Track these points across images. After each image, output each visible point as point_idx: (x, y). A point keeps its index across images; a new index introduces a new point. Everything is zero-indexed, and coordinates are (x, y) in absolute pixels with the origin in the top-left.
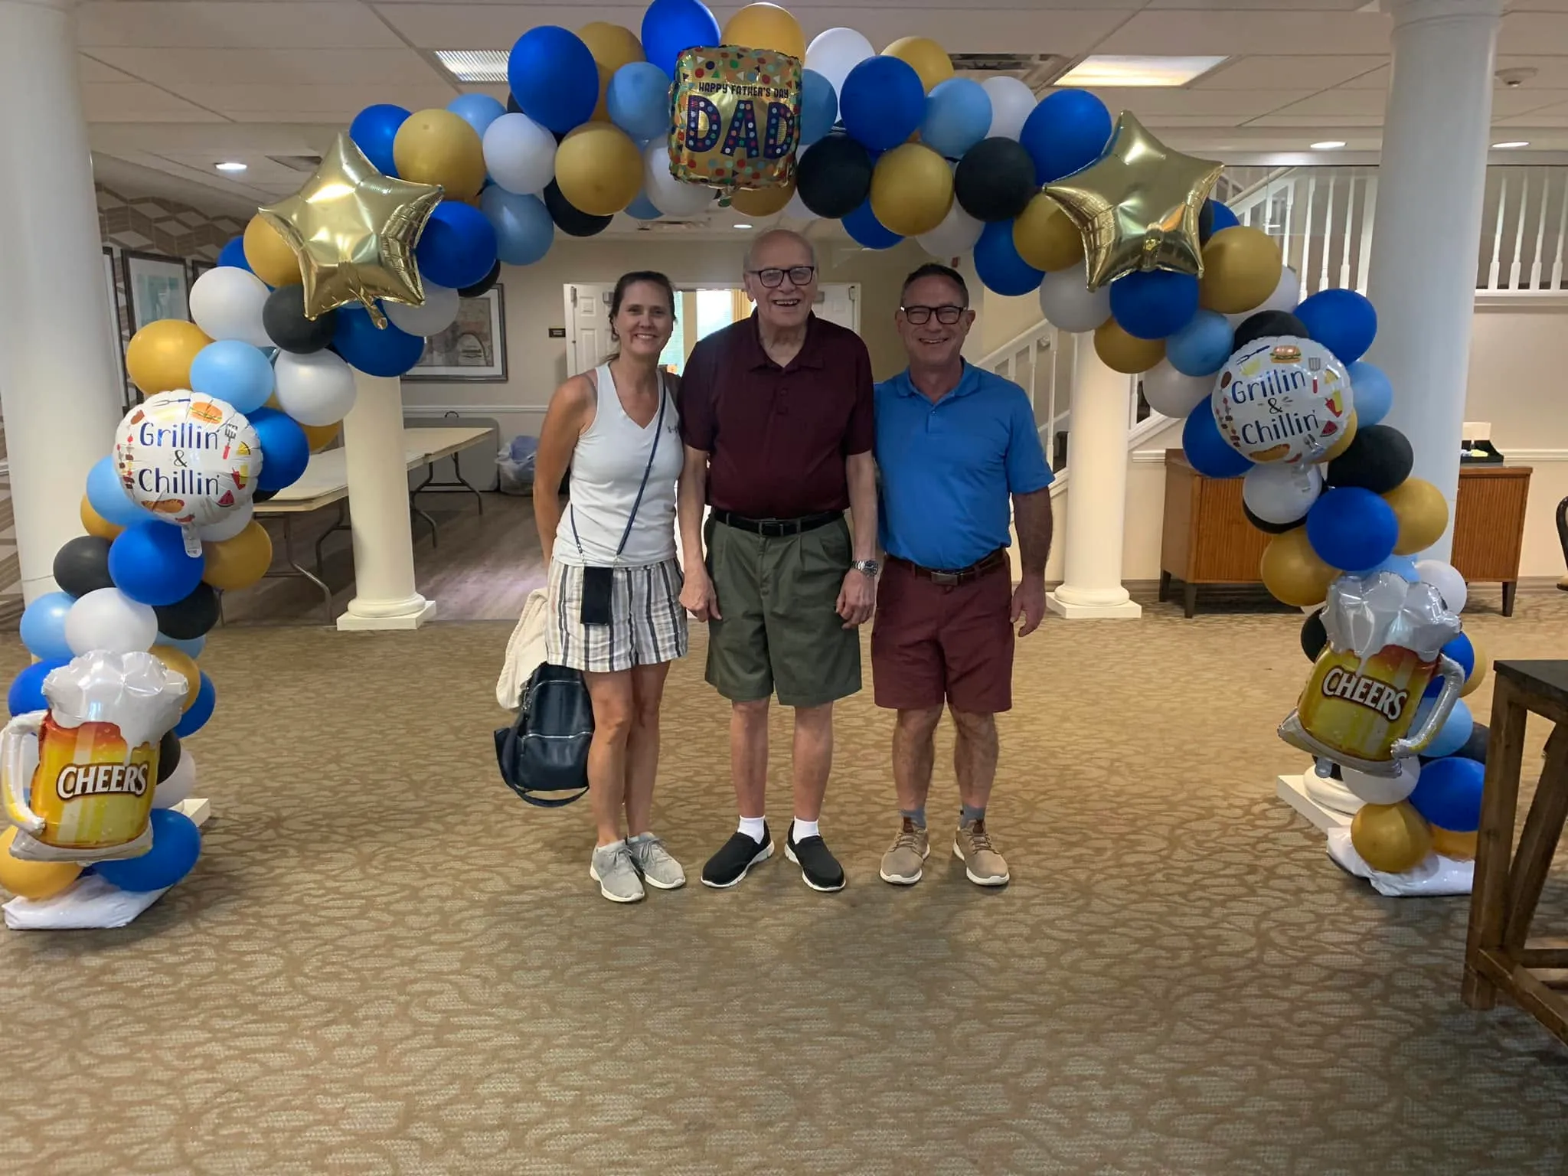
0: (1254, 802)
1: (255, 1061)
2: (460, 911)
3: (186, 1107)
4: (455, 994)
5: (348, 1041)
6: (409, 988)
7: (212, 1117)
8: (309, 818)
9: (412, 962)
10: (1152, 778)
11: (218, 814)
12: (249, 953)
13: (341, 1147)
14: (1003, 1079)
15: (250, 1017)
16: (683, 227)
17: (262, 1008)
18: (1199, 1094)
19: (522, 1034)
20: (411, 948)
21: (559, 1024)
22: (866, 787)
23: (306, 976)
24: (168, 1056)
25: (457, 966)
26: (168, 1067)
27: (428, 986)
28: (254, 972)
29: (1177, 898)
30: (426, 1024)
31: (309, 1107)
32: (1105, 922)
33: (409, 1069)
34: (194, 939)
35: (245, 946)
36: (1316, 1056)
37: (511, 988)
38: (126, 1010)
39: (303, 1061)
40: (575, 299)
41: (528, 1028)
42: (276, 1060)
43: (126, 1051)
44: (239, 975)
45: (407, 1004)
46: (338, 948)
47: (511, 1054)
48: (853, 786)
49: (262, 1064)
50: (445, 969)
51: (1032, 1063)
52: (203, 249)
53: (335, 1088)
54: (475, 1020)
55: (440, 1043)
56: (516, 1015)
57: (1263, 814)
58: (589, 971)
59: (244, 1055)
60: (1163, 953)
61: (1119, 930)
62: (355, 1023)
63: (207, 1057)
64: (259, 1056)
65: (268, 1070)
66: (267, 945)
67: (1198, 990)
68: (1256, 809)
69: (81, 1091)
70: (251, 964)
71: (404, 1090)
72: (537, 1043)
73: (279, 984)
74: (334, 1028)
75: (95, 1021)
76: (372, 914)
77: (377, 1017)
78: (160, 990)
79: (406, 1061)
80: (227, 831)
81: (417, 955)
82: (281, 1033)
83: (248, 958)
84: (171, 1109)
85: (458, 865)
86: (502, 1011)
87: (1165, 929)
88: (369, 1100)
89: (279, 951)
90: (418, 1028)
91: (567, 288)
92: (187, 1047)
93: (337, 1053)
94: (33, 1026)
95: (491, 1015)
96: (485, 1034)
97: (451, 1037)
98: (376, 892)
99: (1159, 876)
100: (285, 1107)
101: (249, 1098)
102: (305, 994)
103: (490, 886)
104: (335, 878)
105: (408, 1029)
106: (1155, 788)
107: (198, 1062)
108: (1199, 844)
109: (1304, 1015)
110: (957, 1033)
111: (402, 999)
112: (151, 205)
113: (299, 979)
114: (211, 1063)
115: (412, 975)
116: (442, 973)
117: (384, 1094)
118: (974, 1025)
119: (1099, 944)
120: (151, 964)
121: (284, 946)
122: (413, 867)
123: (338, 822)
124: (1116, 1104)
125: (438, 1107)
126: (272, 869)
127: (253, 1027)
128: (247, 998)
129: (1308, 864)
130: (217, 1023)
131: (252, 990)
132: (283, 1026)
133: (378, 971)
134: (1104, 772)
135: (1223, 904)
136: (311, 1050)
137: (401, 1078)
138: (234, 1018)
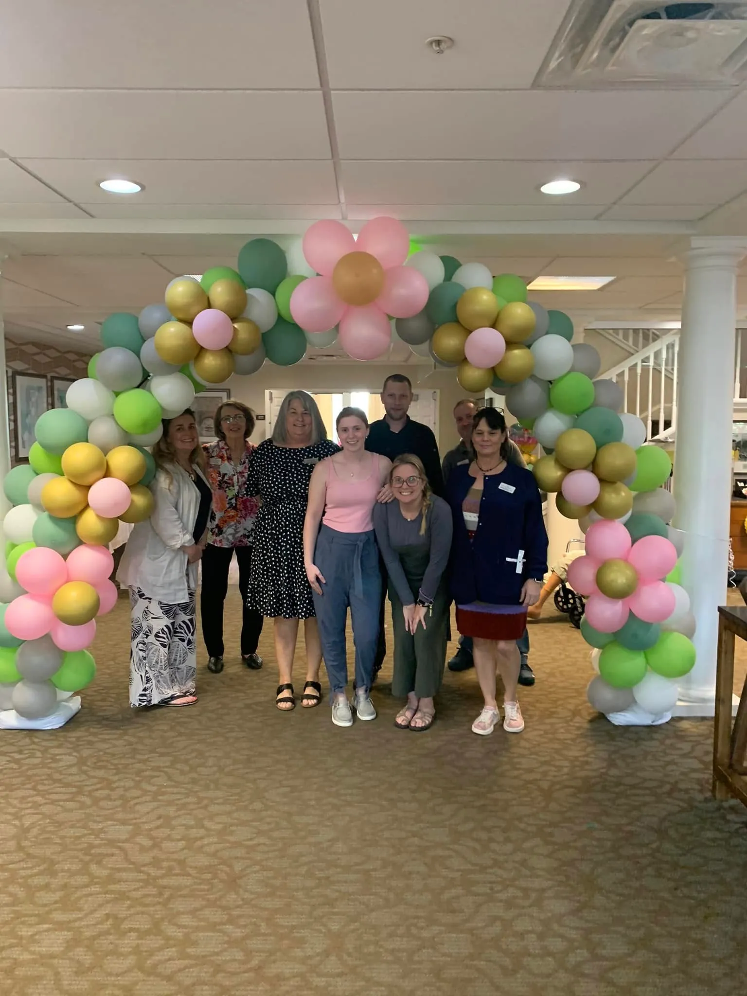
1: (58, 805)
3: (22, 825)
4: (166, 778)
5: (108, 798)
6: (142, 774)
7: (35, 831)
8: (96, 689)
9: (144, 761)
12: (59, 755)
13: (99, 846)
15: (57, 785)
17: (64, 781)
19: (198, 797)
20: (145, 755)
21: (219, 794)
23: (88, 766)
24: (15, 802)
25: (168, 764)
26: (15, 807)
27: (152, 773)
28: (61, 764)
30: (150, 791)
31: (85, 827)
33: (138, 812)
34: (31, 747)
35: (57, 751)
37: (195, 775)
39: (83, 806)
41: (202, 794)
42: (70, 805)
44: (53, 765)
46: (105, 753)
47: (192, 807)
49: (62, 806)
50: (162, 765)
52: (58, 370)
53: (98, 819)
54: (176, 790)
55: (155, 799)
56: (196, 788)
59: (53, 802)
60: (553, 769)
62: (112, 790)
63: (34, 802)
64: (61, 803)
65: (65, 810)
66: (69, 751)
70: (60, 760)
71: (135, 821)
72: (205, 802)
73: (74, 770)
74: (100, 792)
77: (124, 787)
79: (137, 808)
81: (148, 758)
82: (71, 793)
83: (58, 757)
84: (15, 825)
86: (189, 786)
88: (116, 825)
89: (75, 754)
90: (145, 792)
92: (24, 798)
93: (102, 804)
95: (183, 788)
96: (178, 796)
97: (160, 798)
100: (72, 827)
101: (54, 822)
102: (88, 775)
105: (139, 793)
107: (30, 805)
111: (138, 778)
112: (30, 346)
113: (85, 768)
114: (36, 806)
115: (144, 767)
116: (159, 767)
117: (123, 823)
120: (8, 759)
121: (78, 752)
125: (151, 830)
127: (59, 790)
128: (57, 776)
130: (40, 787)
131: (60, 772)
132: (74, 790)
133: (126, 766)
136: (88, 801)
137: (132, 816)
138: (49, 785)
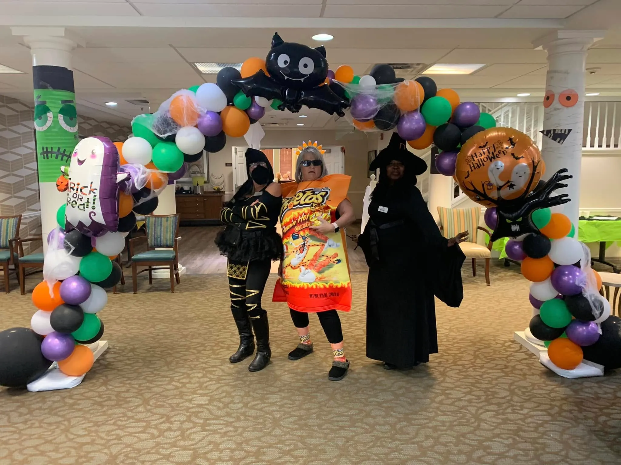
0: (505, 342)
1: (135, 436)
2: (206, 382)
3: (111, 453)
4: (208, 412)
5: (169, 429)
6: (190, 410)
7: (122, 457)
8: (146, 348)
9: (190, 401)
10: (466, 333)
11: (111, 347)
12: (129, 397)
14: (417, 443)
15: (131, 421)
16: (278, 125)
17: (136, 417)
18: (491, 448)
19: (234, 427)
20: (189, 396)
21: (248, 423)
22: (357, 337)
23: (151, 406)
24: (103, 435)
25: (207, 402)
26: (102, 438)
27: (197, 409)
28: (131, 404)
29: (478, 377)
30: (198, 423)
31: (158, 453)
32: (451, 386)
33: (193, 439)
35: (127, 395)
36: (535, 435)
37: (229, 410)
38: (85, 418)
39: (153, 436)
40: (236, 152)
41: (236, 424)
42: (143, 436)
43: (86, 433)
44: (125, 406)
45: (190, 416)
46: (162, 396)
47: (231, 434)
48: (352, 336)
49: (138, 437)
50: (203, 403)
51: (427, 437)
53: (166, 446)
54: (217, 422)
55: (204, 430)
56: (231, 420)
57: (509, 346)
58: (258, 404)
59: (131, 434)
61: (458, 389)
62: (171, 423)
63: (117, 435)
64: (137, 435)
65: (141, 440)
66: (135, 394)
67: (488, 411)
68: (507, 344)
69: (71, 447)
70: (129, 402)
71: (192, 447)
72: (240, 430)
73: (141, 409)
74: (163, 425)
75: (73, 422)
76: (174, 383)
77: (179, 421)
78: (96, 411)
79: (192, 437)
80: (115, 353)
81: (193, 398)
82: (143, 427)
83: (128, 400)
84: (106, 453)
85: (204, 365)
86: (226, 418)
87: (475, 389)
88: (179, 450)
89: (139, 397)
90: (195, 424)
91: (233, 148)
92: (109, 431)
93: (166, 434)
94: (50, 424)
95: (222, 420)
96: (220, 427)
97: (208, 428)
98: (174, 375)
99: (471, 369)
100: (148, 453)
101: (134, 449)
102: (151, 412)
103: (217, 373)
104: (158, 370)
105: (191, 425)
106: (468, 337)
107: (114, 437)
108: (486, 357)
109: (529, 420)
110: (398, 426)
111: (188, 414)
113: (148, 407)
114: (119, 438)
115: (191, 405)
116: (202, 405)
117: (185, 448)
118: (405, 423)
119: (450, 394)
120: (91, 402)
121: (142, 395)
122: (187, 366)
123: (157, 350)
124: (460, 452)
125: (206, 453)
126: (133, 367)
127: (133, 424)
128: (129, 414)
129: (527, 365)
130: (119, 423)
131: (131, 411)
132: (144, 424)
133: (178, 404)
134: (447, 331)
135: (496, 379)
136: (156, 432)
137: (190, 443)
138: (125, 421)
